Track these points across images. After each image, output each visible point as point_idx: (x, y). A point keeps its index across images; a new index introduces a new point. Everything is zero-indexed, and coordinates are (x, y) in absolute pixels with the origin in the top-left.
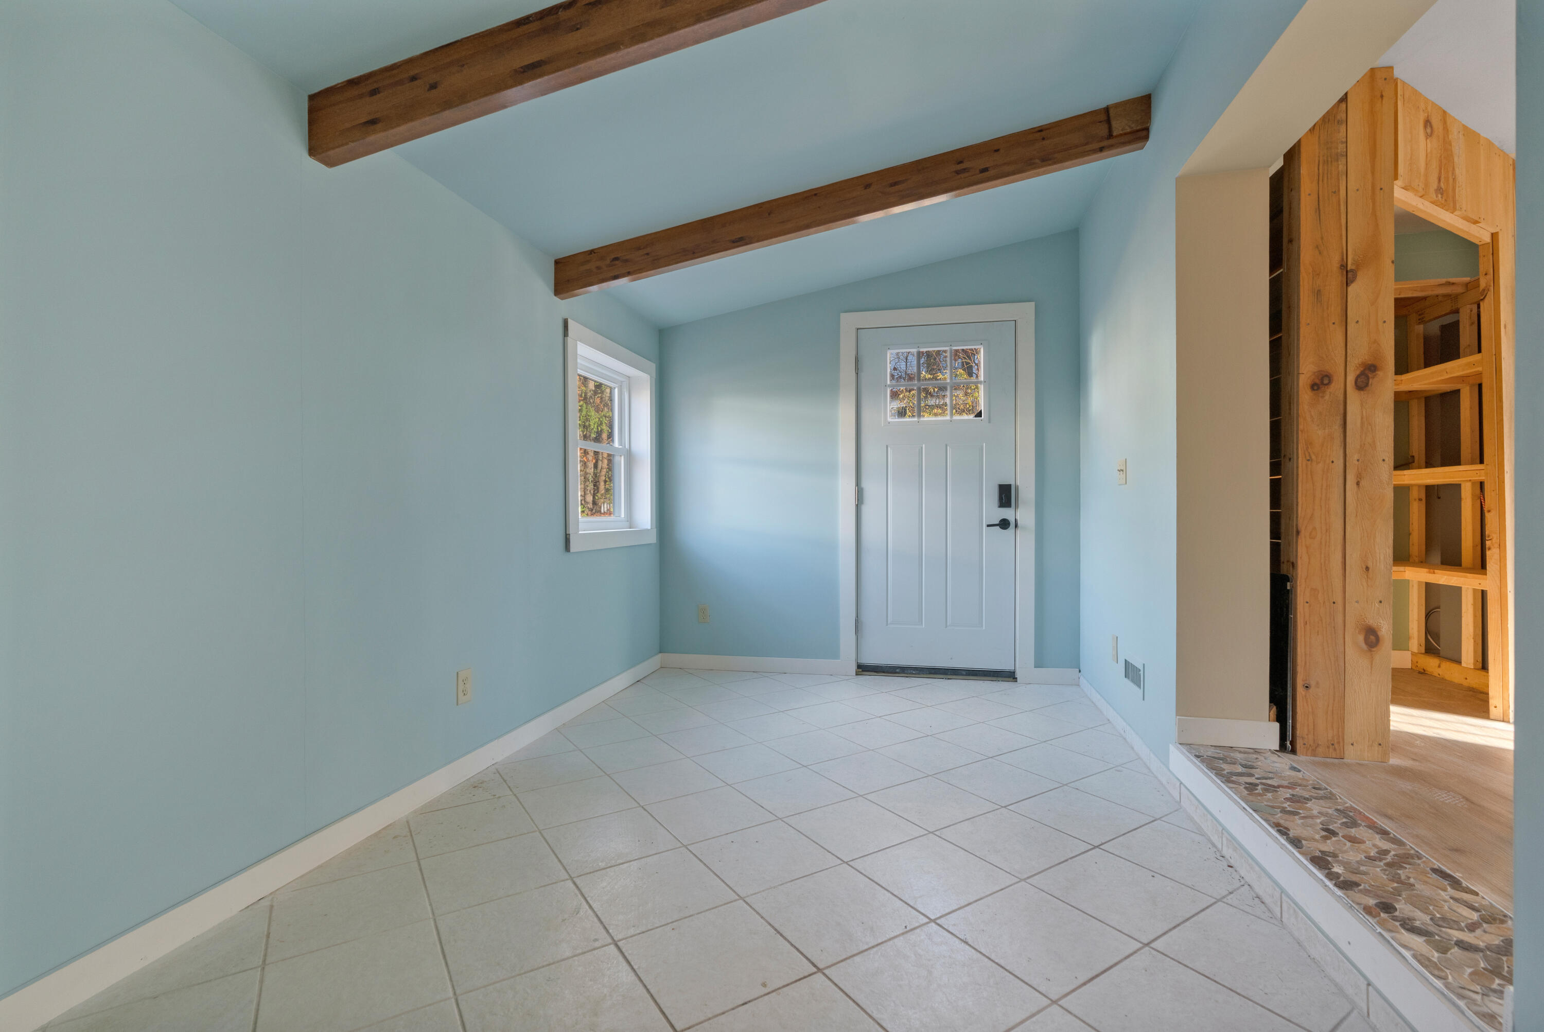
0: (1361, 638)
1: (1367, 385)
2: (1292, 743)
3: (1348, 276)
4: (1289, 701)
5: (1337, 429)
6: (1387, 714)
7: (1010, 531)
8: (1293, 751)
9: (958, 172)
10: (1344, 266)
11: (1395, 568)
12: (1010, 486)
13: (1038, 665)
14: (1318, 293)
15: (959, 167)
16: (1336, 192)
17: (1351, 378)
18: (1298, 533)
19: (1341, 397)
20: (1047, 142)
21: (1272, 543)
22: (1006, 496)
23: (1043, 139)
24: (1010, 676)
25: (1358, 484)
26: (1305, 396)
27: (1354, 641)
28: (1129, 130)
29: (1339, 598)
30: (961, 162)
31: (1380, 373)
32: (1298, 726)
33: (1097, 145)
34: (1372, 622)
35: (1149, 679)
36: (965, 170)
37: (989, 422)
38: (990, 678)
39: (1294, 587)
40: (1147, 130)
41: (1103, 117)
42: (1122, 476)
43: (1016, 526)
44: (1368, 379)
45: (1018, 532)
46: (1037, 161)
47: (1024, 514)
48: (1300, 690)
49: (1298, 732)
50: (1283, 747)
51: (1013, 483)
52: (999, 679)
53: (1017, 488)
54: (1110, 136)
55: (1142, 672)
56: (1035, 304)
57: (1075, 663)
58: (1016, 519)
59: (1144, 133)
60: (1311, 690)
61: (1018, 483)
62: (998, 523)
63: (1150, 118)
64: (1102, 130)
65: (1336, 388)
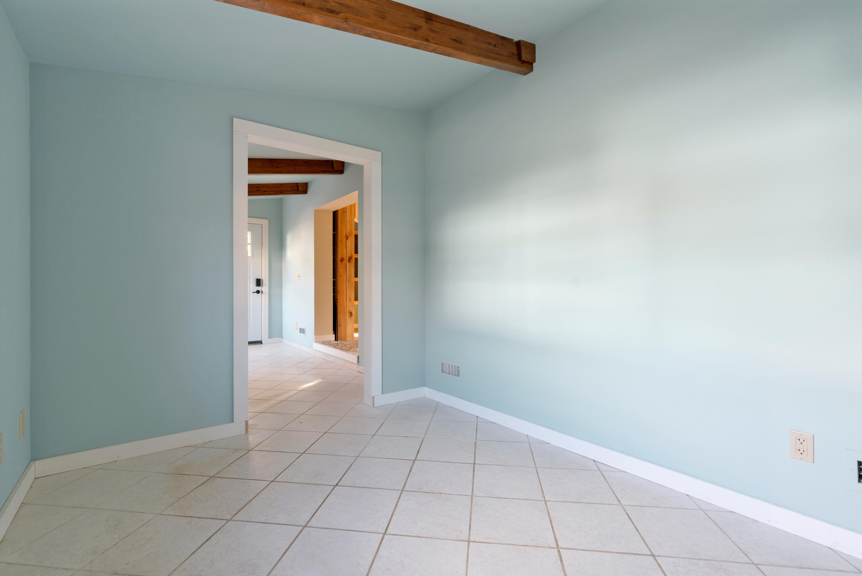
0: (349, 314)
1: (350, 261)
2: (337, 339)
3: (347, 238)
4: (337, 329)
5: (345, 270)
6: (353, 335)
7: (260, 294)
8: (337, 340)
9: (257, 190)
10: (346, 236)
11: (355, 302)
12: (260, 279)
13: (270, 337)
14: (341, 241)
15: (258, 189)
16: (345, 220)
17: (347, 260)
18: (338, 292)
19: (346, 263)
20: (282, 188)
21: (333, 295)
22: (259, 282)
23: (281, 187)
24: (260, 342)
25: (349, 282)
26: (339, 262)
27: (348, 315)
28: (302, 190)
29: (345, 306)
30: (258, 188)
31: (352, 259)
32: (338, 335)
33: (294, 192)
34: (351, 311)
35: (307, 331)
36: (259, 190)
37: (253, 257)
38: (253, 344)
39: (337, 304)
40: (307, 191)
41: (296, 185)
42: (299, 278)
43: (262, 293)
44: (350, 260)
45: (263, 294)
46: (279, 193)
47: (264, 288)
48: (339, 326)
49: (338, 336)
50: (336, 340)
51: (261, 278)
52: (256, 344)
53: (262, 280)
54: (298, 190)
55: (305, 330)
56: (269, 221)
57: (281, 336)
58: (262, 290)
59: (306, 192)
60: (341, 326)
61: (263, 278)
62: (256, 291)
63: (307, 189)
64: (296, 189)
65: (345, 261)
